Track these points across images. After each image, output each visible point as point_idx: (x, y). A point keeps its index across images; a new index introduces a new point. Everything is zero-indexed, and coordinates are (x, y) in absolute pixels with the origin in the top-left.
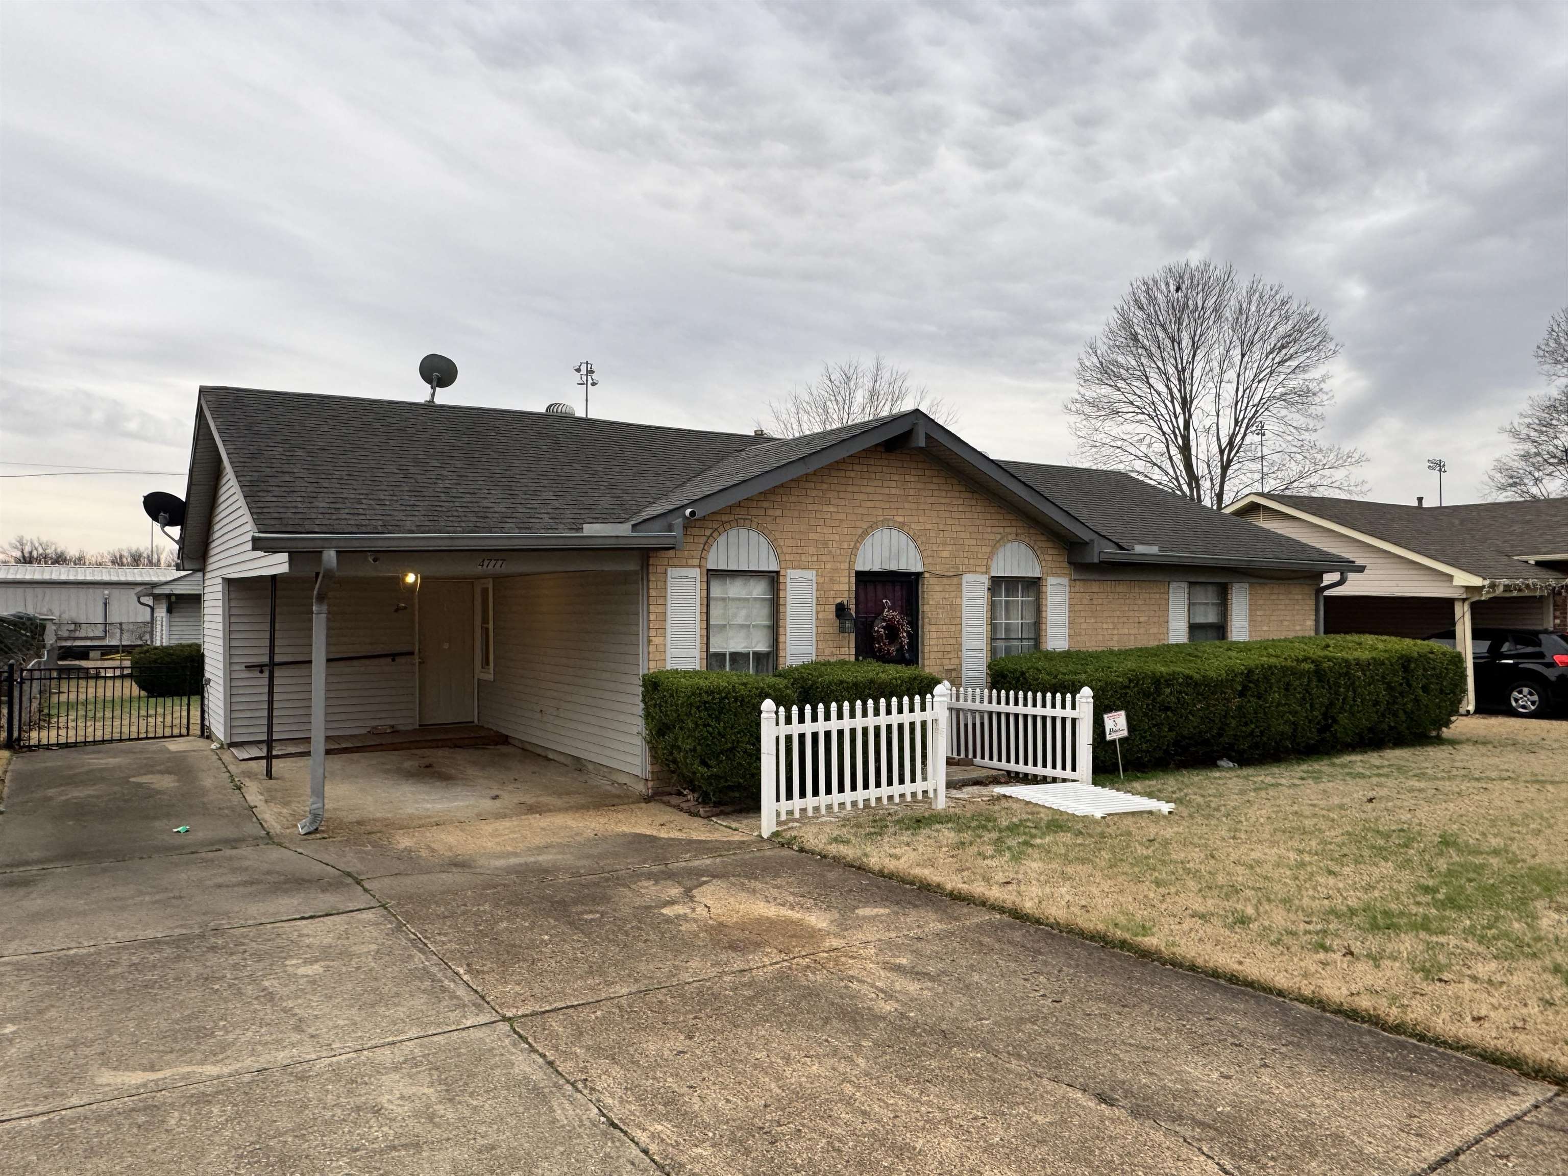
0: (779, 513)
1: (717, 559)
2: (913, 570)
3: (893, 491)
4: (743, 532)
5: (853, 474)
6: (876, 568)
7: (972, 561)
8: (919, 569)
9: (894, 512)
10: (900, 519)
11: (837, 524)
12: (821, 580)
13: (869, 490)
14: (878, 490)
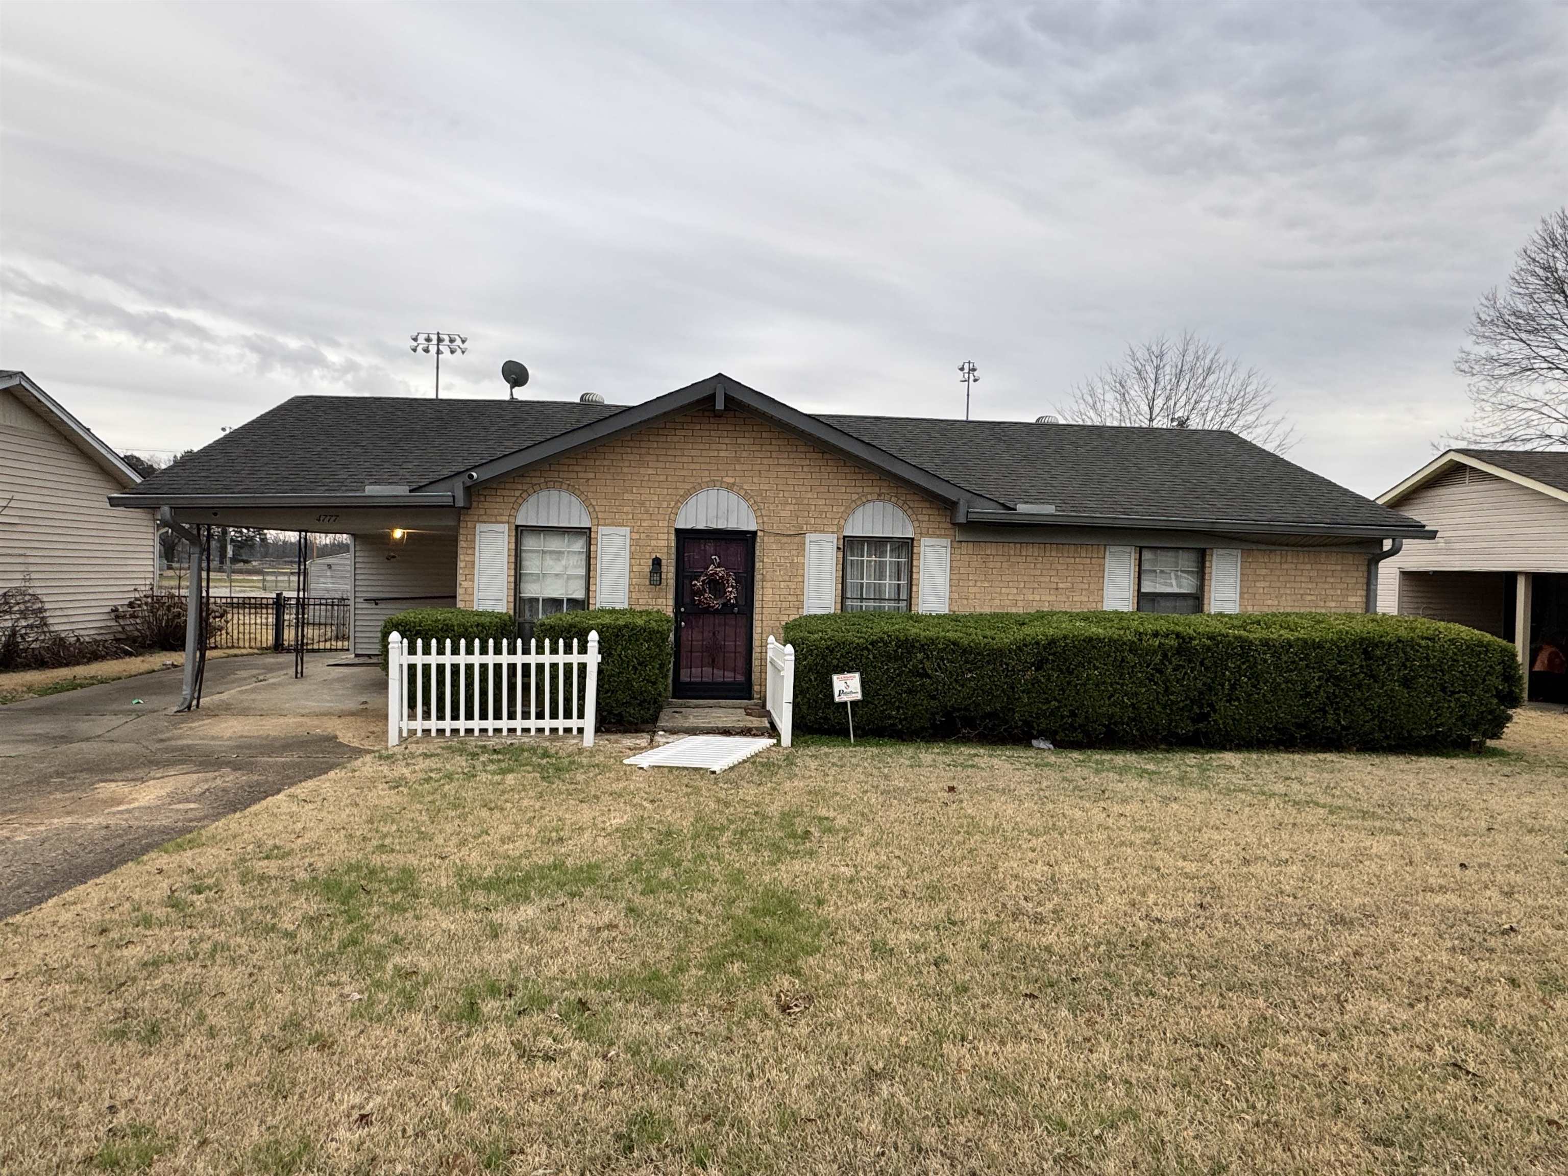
0: (592, 475)
1: (527, 516)
2: (744, 528)
3: (722, 454)
4: (554, 494)
5: (676, 439)
6: (701, 526)
7: (819, 521)
8: (753, 527)
9: (724, 474)
10: (732, 480)
11: (656, 485)
12: (636, 536)
13: (693, 453)
14: (704, 453)
